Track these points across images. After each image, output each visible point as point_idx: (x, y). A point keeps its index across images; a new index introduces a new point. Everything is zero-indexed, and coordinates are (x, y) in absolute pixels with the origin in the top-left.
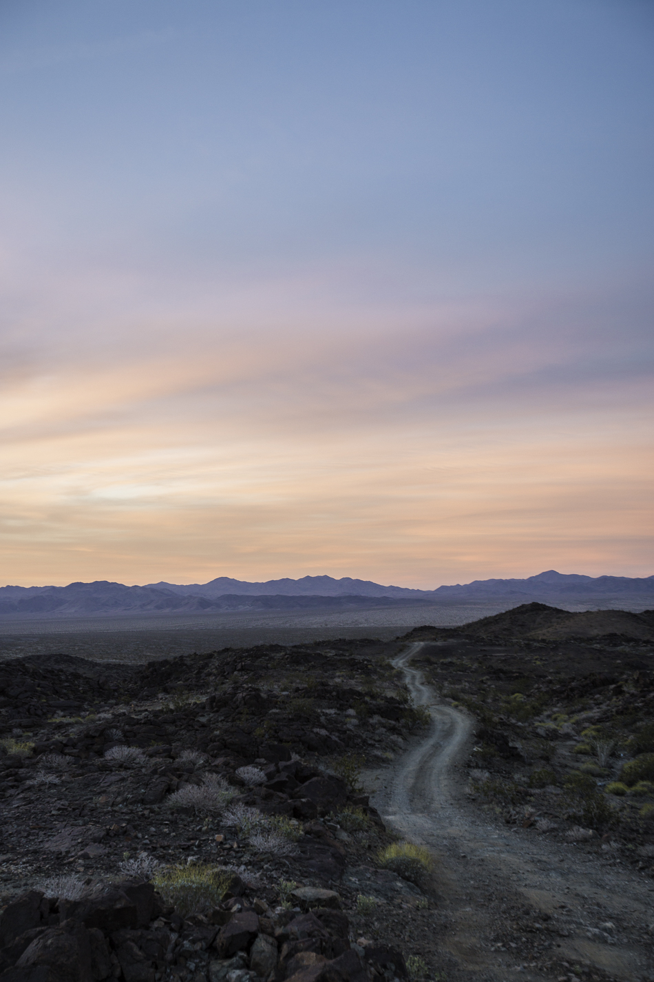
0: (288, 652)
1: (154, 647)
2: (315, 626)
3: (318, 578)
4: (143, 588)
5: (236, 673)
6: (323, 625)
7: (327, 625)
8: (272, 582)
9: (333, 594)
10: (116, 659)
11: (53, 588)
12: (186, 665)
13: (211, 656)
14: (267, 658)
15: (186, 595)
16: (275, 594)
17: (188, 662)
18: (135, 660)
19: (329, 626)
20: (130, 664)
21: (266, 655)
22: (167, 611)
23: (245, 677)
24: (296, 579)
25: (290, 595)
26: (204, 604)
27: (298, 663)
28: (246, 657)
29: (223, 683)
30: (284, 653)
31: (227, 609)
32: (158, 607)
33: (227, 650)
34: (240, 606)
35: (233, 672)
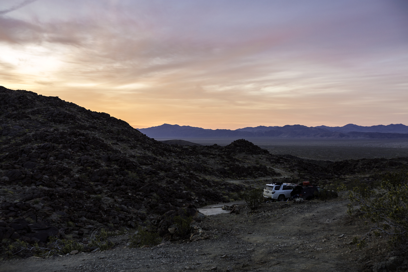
0: (388, 161)
1: (322, 153)
2: (395, 147)
3: (397, 125)
4: (315, 128)
5: (374, 168)
6: (399, 147)
7: (401, 147)
8: (374, 126)
9: (404, 132)
10: (308, 157)
11: (278, 127)
12: (349, 163)
13: (358, 161)
14: (380, 163)
15: (334, 131)
16: (375, 132)
17: (350, 162)
18: (315, 158)
19: (402, 147)
20: (314, 160)
21: (380, 162)
22: (325, 138)
23: (378, 170)
24: (386, 125)
25: (382, 132)
26: (342, 135)
27: (392, 165)
28: (372, 162)
29: (370, 171)
30: (387, 162)
31: (352, 138)
32: (321, 136)
33: (364, 159)
34: (358, 137)
35: (373, 168)
